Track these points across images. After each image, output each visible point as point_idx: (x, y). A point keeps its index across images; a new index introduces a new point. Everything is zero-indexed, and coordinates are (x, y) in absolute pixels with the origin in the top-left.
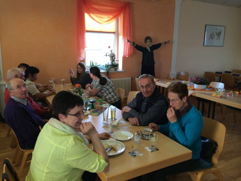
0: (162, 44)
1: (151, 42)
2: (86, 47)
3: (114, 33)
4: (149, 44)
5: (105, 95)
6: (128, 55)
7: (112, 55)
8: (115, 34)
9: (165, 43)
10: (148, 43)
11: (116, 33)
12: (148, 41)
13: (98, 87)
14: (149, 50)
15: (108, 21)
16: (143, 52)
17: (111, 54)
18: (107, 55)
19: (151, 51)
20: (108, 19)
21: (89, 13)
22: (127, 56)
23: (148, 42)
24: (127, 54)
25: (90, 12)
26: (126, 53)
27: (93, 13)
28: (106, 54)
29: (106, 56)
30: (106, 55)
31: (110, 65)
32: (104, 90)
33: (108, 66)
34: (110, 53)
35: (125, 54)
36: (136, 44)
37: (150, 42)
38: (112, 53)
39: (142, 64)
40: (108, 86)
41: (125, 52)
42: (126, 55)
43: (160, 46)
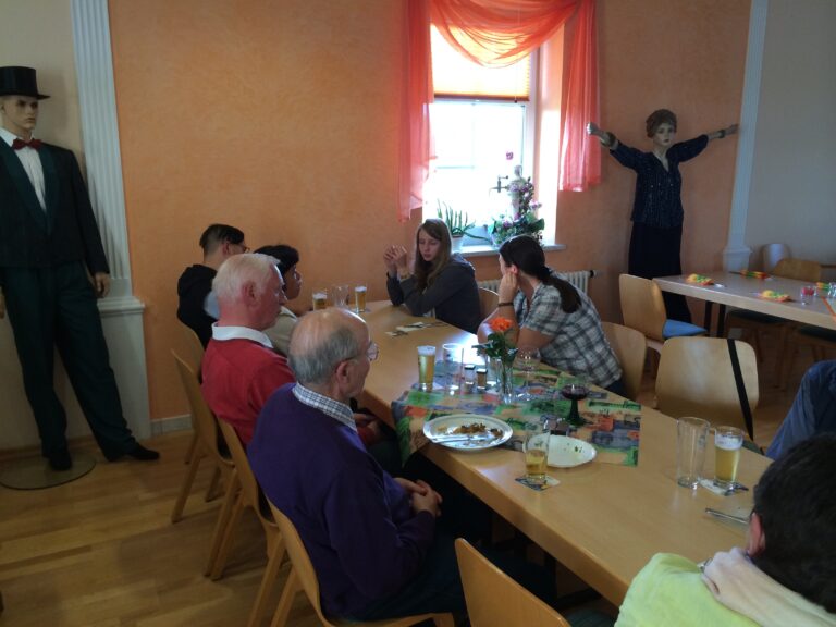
0: (710, 138)
1: (675, 131)
2: (435, 157)
3: (524, 99)
4: (667, 141)
5: (570, 353)
6: (583, 186)
7: (521, 185)
8: (525, 104)
9: (723, 133)
10: (661, 137)
11: (531, 101)
12: (665, 126)
13: (548, 326)
14: (665, 162)
15: (513, 52)
16: (638, 171)
17: (516, 182)
18: (503, 185)
19: (671, 166)
20: (512, 44)
21: (444, 25)
22: (579, 190)
23: (662, 132)
24: (580, 181)
25: (449, 21)
26: (577, 177)
27: (462, 27)
28: (499, 183)
29: (499, 189)
30: (497, 185)
31: (514, 225)
32: (565, 333)
33: (506, 227)
34: (513, 177)
35: (573, 182)
36: (620, 144)
37: (670, 130)
38: (522, 180)
39: (633, 218)
40: (584, 318)
41: (573, 175)
42: (576, 186)
43: (704, 146)
